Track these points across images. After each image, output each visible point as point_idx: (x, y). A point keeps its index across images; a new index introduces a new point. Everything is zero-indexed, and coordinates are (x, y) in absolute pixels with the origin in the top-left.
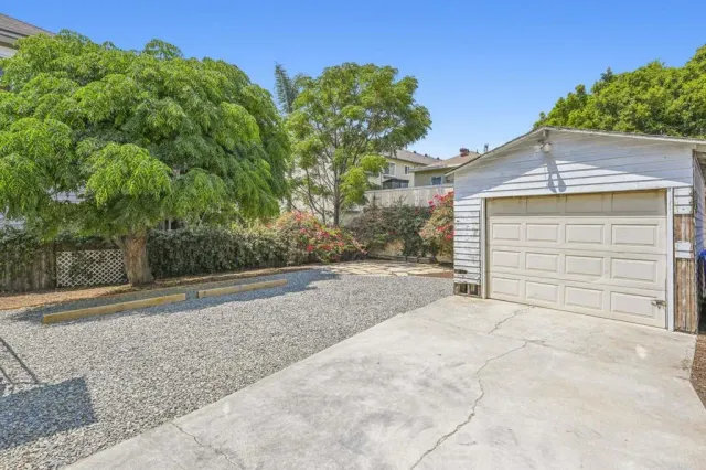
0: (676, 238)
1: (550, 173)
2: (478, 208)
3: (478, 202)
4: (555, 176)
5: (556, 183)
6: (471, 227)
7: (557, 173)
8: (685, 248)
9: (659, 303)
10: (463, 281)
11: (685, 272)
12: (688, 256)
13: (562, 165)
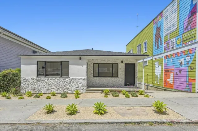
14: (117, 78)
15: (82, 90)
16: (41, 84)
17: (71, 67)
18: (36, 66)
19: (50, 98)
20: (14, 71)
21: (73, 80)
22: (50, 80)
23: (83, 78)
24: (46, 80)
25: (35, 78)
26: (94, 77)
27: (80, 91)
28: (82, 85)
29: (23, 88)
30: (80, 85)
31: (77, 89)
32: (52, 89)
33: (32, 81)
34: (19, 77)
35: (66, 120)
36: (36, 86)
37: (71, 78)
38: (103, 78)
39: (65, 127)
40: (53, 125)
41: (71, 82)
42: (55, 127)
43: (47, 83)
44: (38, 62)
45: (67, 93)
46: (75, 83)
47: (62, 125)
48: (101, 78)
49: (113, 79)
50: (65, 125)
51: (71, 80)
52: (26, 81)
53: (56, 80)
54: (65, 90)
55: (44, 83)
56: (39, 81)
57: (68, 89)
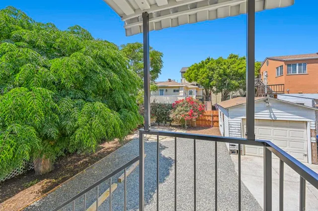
0: (311, 136)
1: (270, 113)
2: (240, 122)
3: (240, 120)
4: (272, 114)
5: (273, 116)
6: (237, 129)
7: (273, 112)
8: (314, 139)
9: (305, 155)
10: (234, 149)
11: (314, 146)
12: (315, 142)
13: (274, 111)
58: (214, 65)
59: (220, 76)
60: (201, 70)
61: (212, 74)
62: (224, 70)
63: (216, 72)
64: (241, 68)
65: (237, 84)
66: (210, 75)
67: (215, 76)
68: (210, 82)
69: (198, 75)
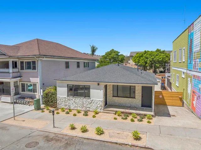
14: (134, 99)
15: (100, 109)
16: (70, 102)
17: (91, 91)
18: (67, 88)
19: (76, 115)
20: (53, 91)
21: (93, 101)
22: (77, 100)
23: (101, 100)
24: (74, 100)
25: (66, 97)
26: (113, 96)
27: (99, 110)
28: (100, 106)
29: (58, 104)
30: (99, 106)
31: (97, 108)
32: (78, 107)
33: (64, 99)
34: (56, 96)
35: (79, 135)
36: (67, 103)
37: (92, 99)
38: (121, 98)
39: (77, 139)
40: (72, 137)
41: (91, 102)
42: (73, 138)
43: (74, 102)
44: (68, 85)
45: (89, 111)
46: (95, 104)
47: (76, 138)
48: (119, 98)
49: (130, 99)
50: (78, 138)
51: (92, 101)
52: (60, 99)
53: (81, 100)
54: (88, 109)
55: (73, 102)
56: (69, 100)
57: (89, 108)
58: (148, 56)
59: (151, 61)
60: (141, 58)
61: (147, 60)
62: (152, 59)
63: (149, 59)
64: (160, 58)
65: (158, 66)
66: (146, 61)
67: (148, 62)
68: (146, 64)
69: (139, 60)
